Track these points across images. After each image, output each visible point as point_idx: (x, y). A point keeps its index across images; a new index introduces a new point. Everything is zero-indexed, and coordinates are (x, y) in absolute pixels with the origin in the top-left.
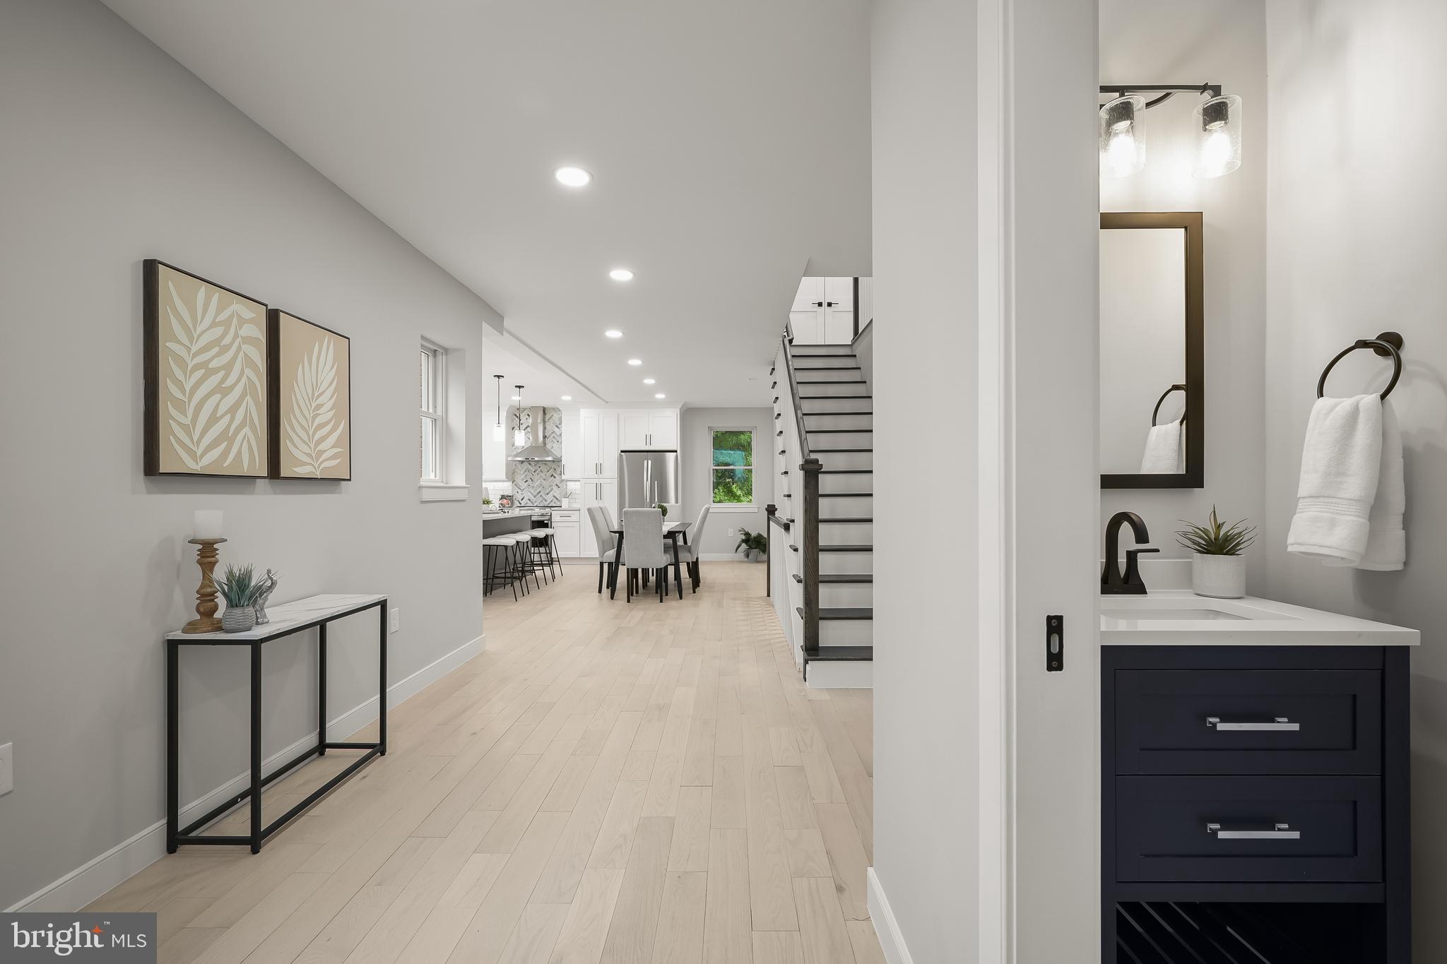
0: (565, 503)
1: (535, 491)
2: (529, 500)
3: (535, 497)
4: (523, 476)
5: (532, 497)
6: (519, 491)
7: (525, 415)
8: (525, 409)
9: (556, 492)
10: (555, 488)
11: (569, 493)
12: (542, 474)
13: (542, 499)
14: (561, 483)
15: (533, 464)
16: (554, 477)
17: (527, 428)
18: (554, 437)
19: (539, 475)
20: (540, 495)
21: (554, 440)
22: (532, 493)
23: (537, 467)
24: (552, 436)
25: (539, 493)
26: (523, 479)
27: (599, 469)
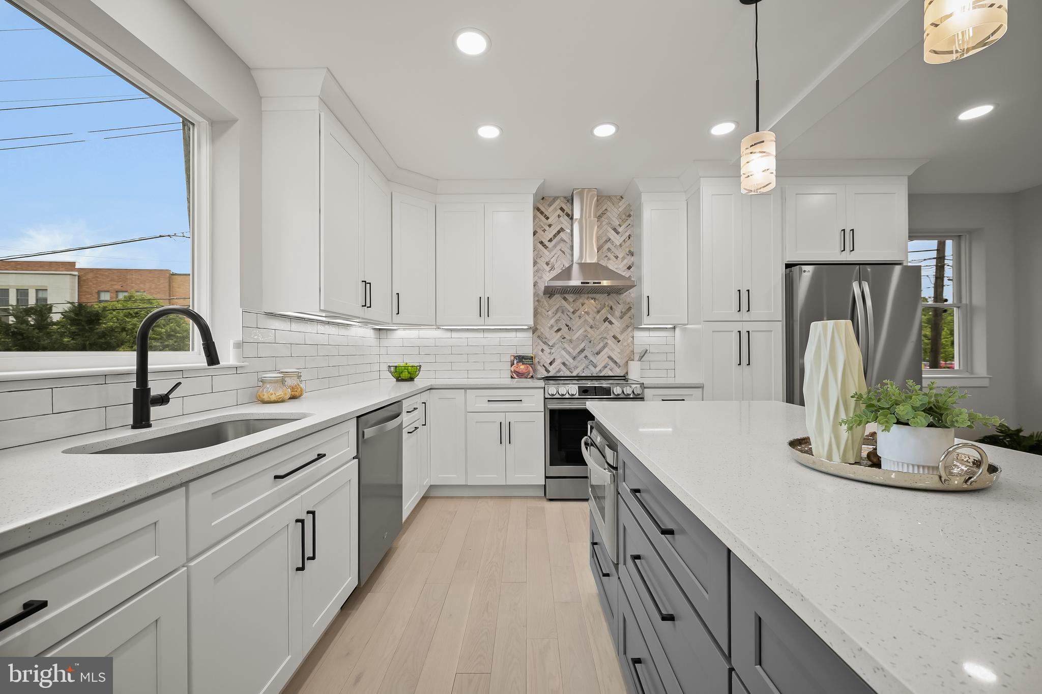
0: (635, 372)
1: (574, 349)
2: (564, 364)
3: (574, 358)
4: (552, 321)
5: (571, 361)
6: (546, 348)
7: (555, 210)
8: (555, 199)
9: (612, 350)
10: (611, 342)
11: (638, 350)
12: (587, 318)
13: (587, 362)
14: (622, 332)
15: (570, 298)
16: (611, 323)
17: (559, 232)
18: (609, 249)
19: (582, 320)
20: (583, 355)
21: (609, 254)
22: (569, 353)
23: (578, 303)
24: (606, 247)
25: (583, 350)
26: (552, 326)
27: (744, 300)
